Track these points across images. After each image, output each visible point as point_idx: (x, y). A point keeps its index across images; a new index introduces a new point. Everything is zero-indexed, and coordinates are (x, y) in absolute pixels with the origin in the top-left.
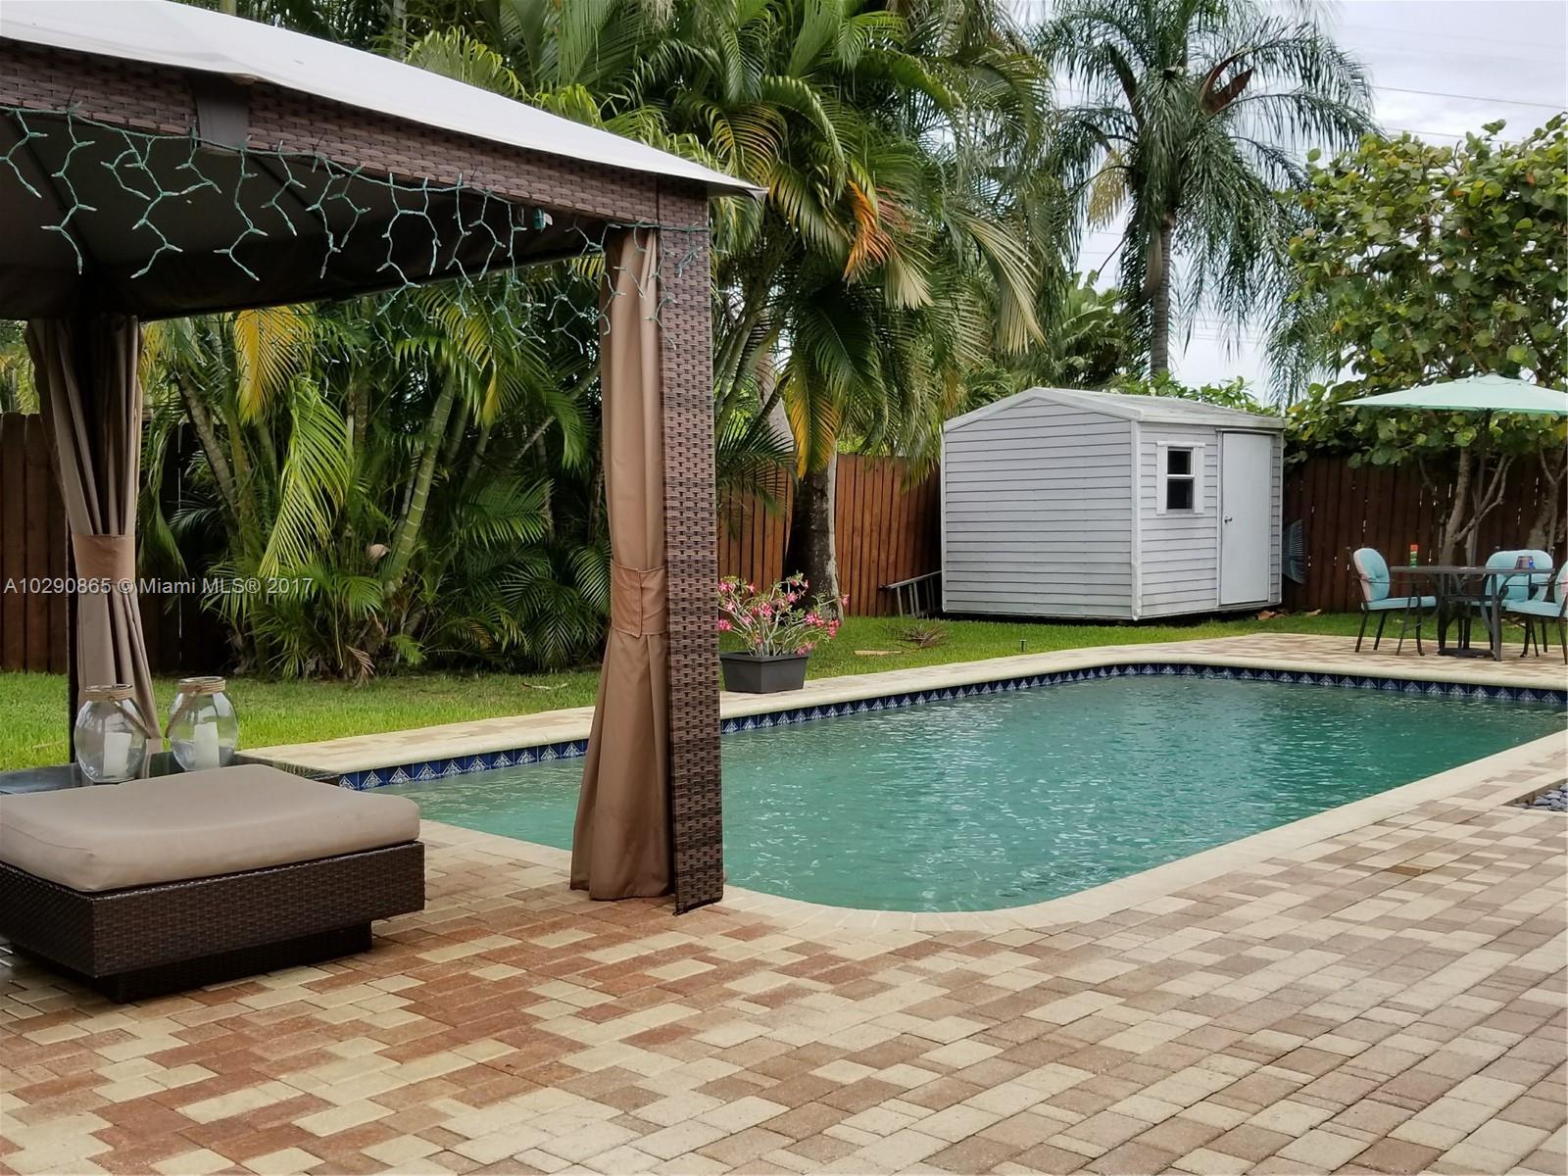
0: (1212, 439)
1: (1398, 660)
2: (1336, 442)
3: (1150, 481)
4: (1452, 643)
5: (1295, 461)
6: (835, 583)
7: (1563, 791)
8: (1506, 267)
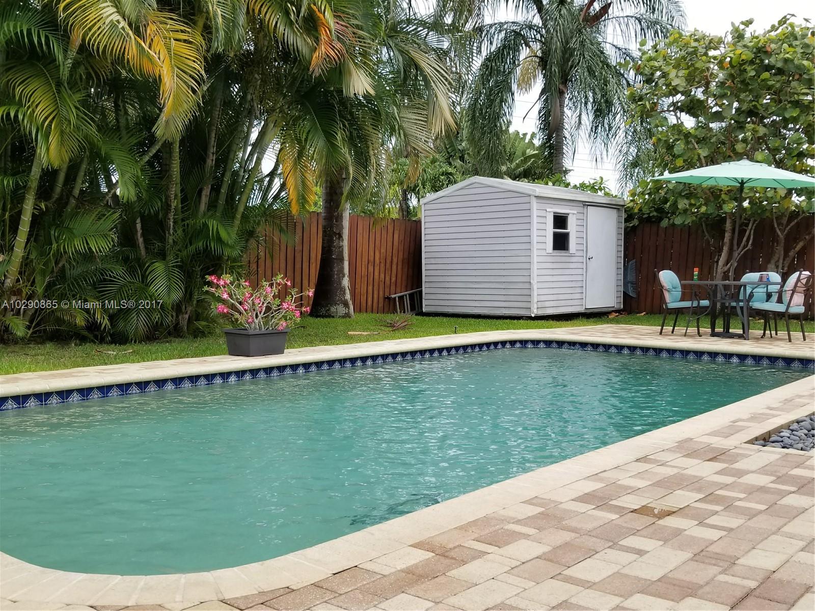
0: (581, 209)
1: (685, 339)
2: (655, 214)
3: (542, 233)
4: (719, 329)
5: (631, 225)
6: (348, 292)
7: (792, 431)
8: (753, 103)
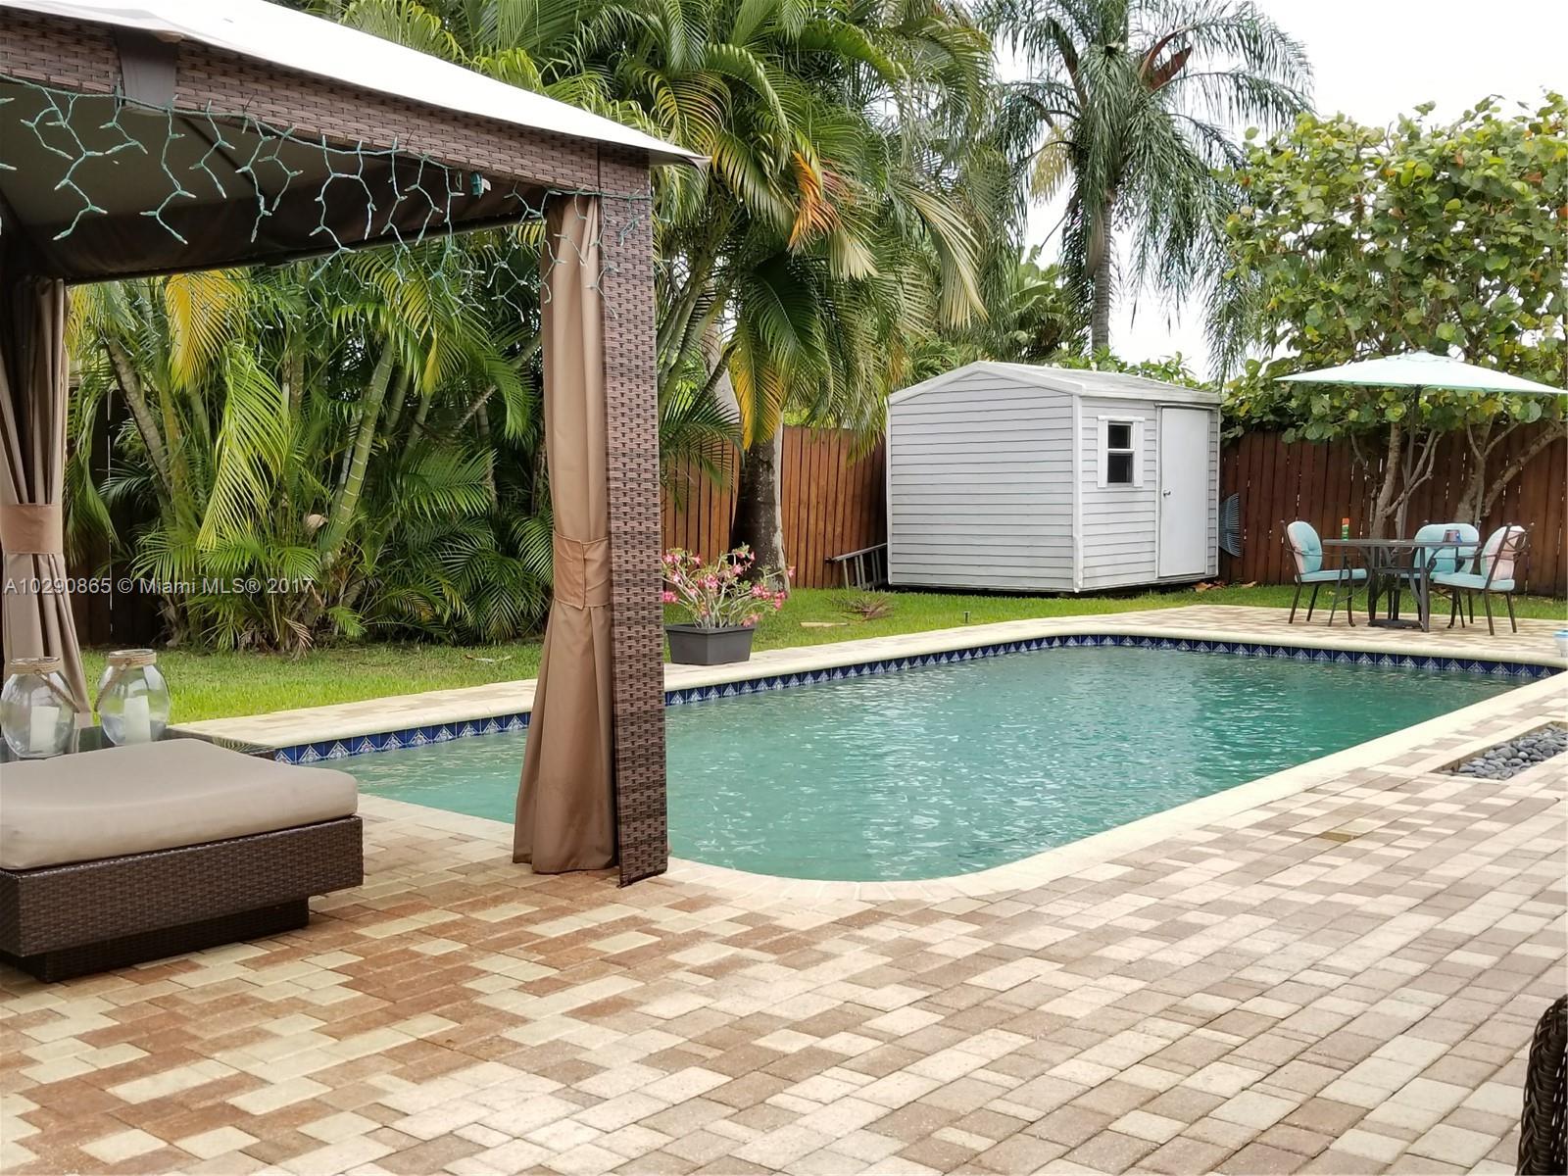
0: (1151, 414)
1: (1330, 630)
2: (1271, 417)
3: (1091, 455)
4: (1382, 614)
5: (1231, 436)
6: (781, 555)
7: (1488, 759)
8: (1436, 246)
